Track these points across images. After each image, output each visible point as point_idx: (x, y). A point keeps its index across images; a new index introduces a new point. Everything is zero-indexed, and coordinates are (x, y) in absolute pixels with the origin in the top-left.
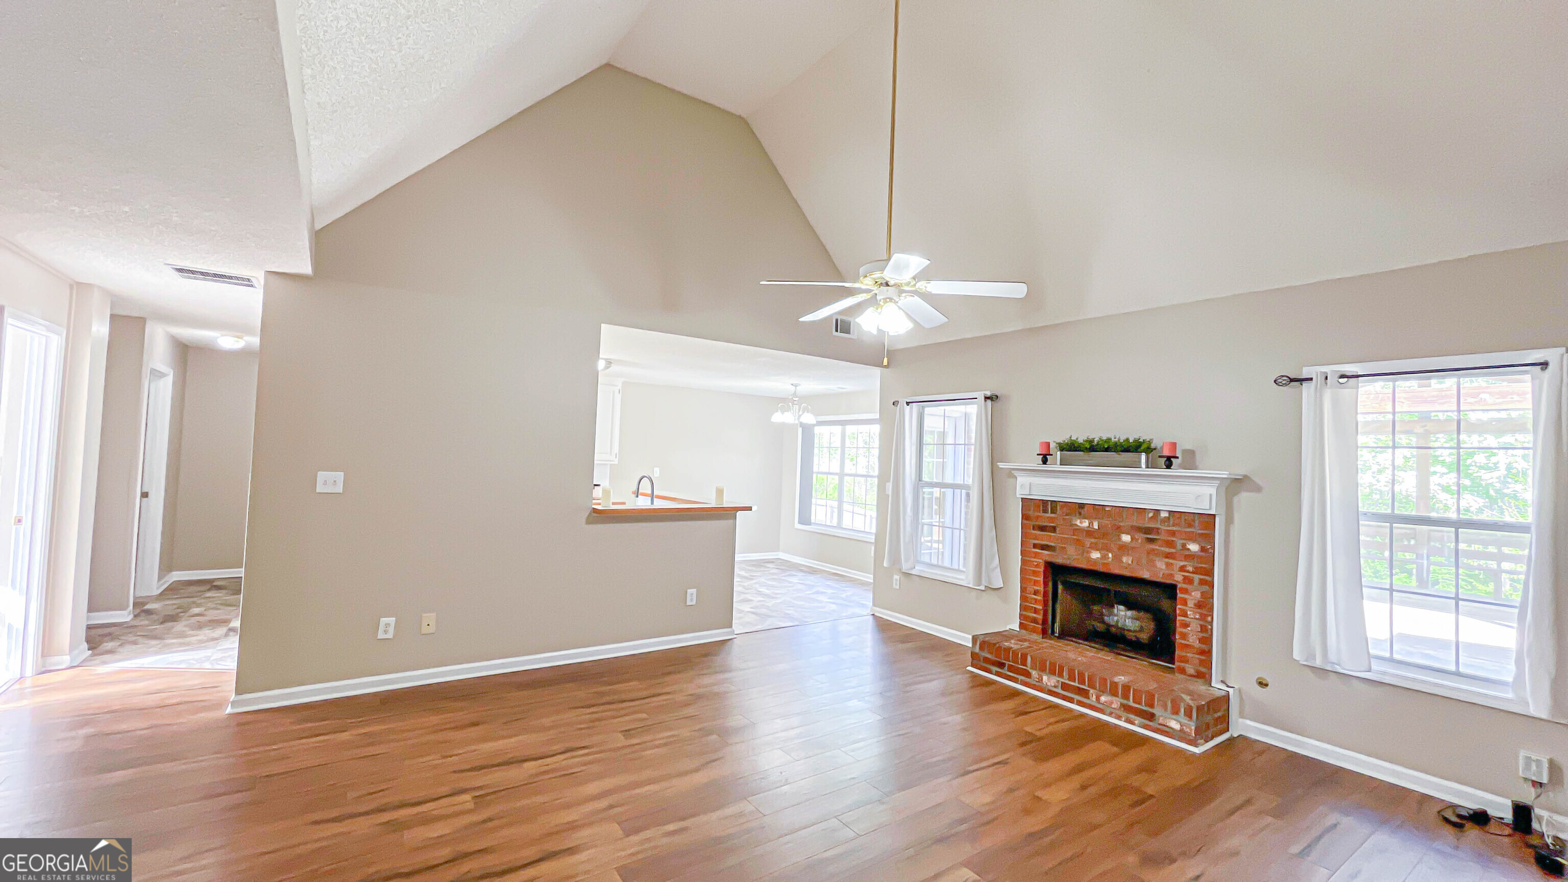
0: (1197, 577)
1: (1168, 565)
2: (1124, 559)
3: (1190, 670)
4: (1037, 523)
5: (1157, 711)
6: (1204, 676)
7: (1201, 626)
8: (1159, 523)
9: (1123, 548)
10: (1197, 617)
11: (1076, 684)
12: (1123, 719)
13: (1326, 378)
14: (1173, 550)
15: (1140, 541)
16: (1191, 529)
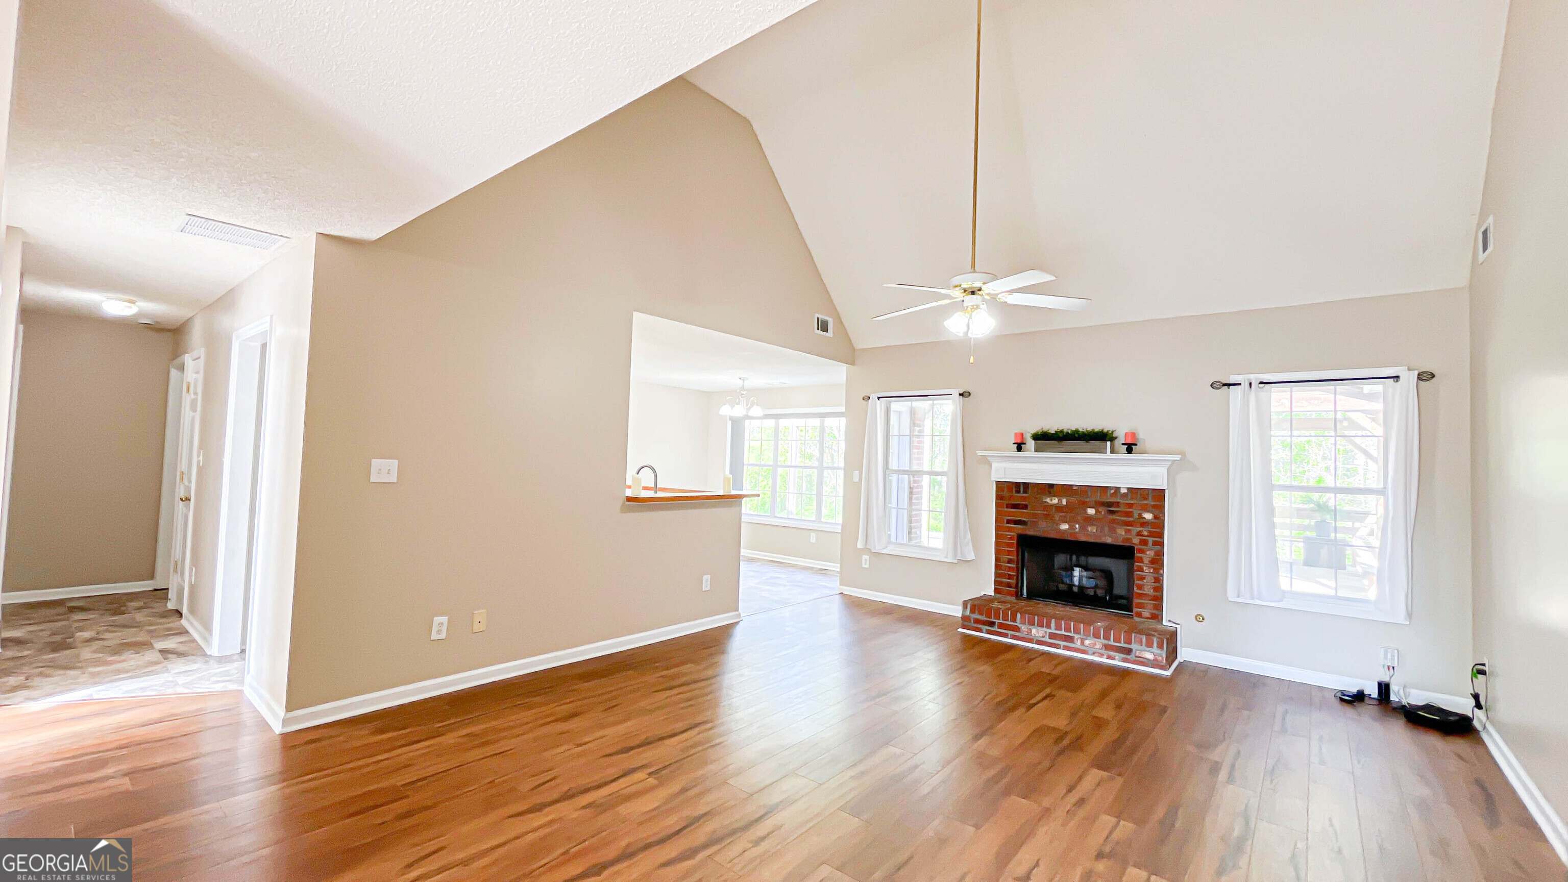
0: (1151, 540)
1: (1128, 531)
2: (1089, 529)
3: (1146, 613)
4: (1010, 502)
5: (1134, 646)
6: (1157, 616)
7: (1155, 578)
8: (1119, 498)
9: (1089, 520)
10: (1152, 571)
11: (1063, 632)
12: (1105, 656)
13: (1250, 384)
14: (1131, 519)
15: (1103, 513)
16: (1145, 502)
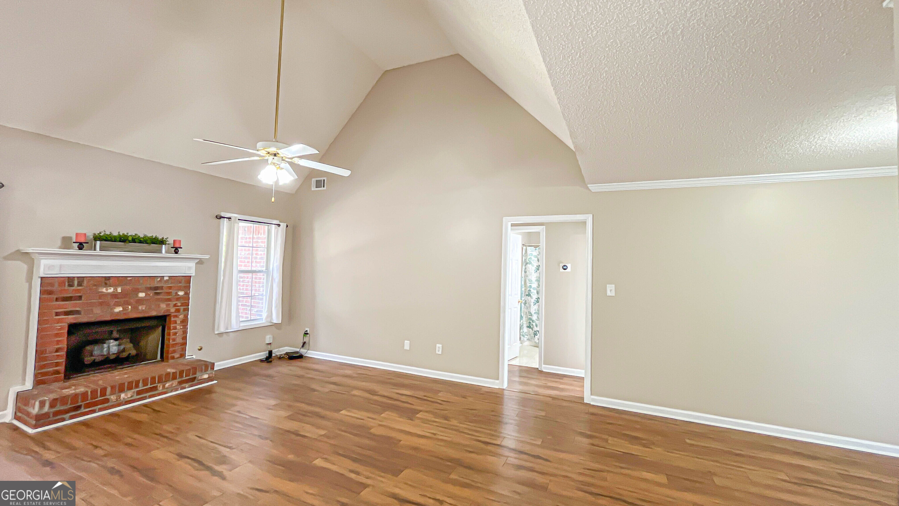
0: (182, 308)
1: (168, 305)
2: (140, 308)
3: (177, 355)
4: (59, 296)
5: (197, 375)
6: (183, 355)
7: (182, 332)
8: (163, 283)
9: (140, 301)
10: (182, 327)
14: (170, 297)
15: (151, 295)
16: (180, 285)
